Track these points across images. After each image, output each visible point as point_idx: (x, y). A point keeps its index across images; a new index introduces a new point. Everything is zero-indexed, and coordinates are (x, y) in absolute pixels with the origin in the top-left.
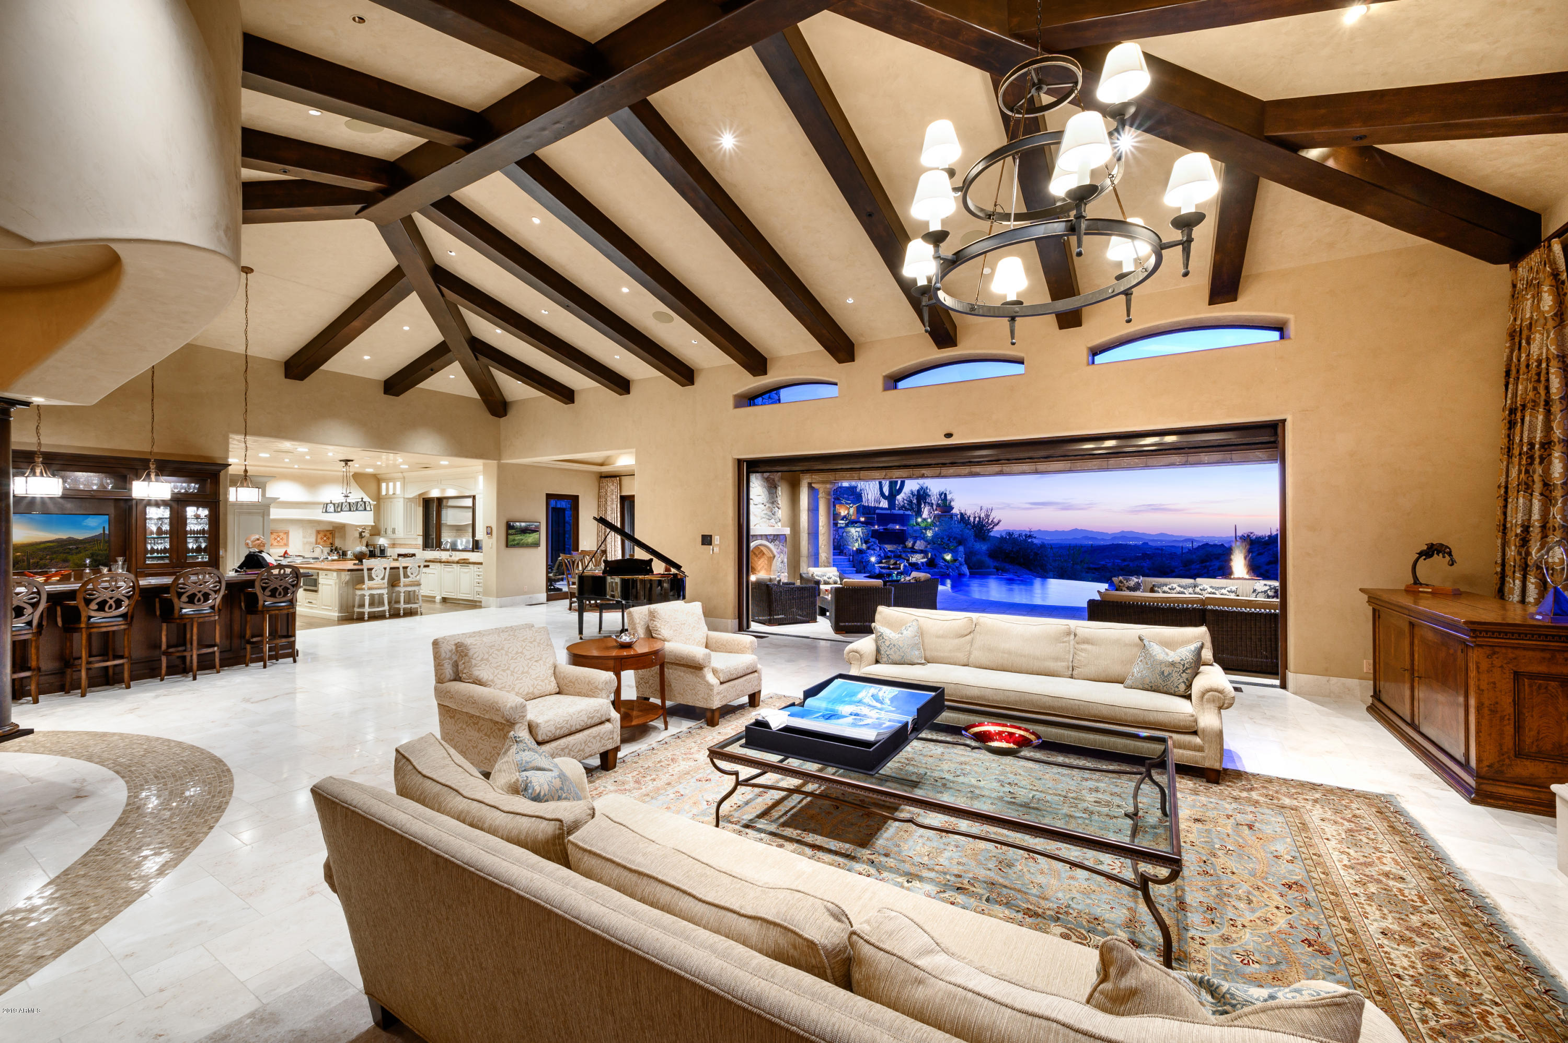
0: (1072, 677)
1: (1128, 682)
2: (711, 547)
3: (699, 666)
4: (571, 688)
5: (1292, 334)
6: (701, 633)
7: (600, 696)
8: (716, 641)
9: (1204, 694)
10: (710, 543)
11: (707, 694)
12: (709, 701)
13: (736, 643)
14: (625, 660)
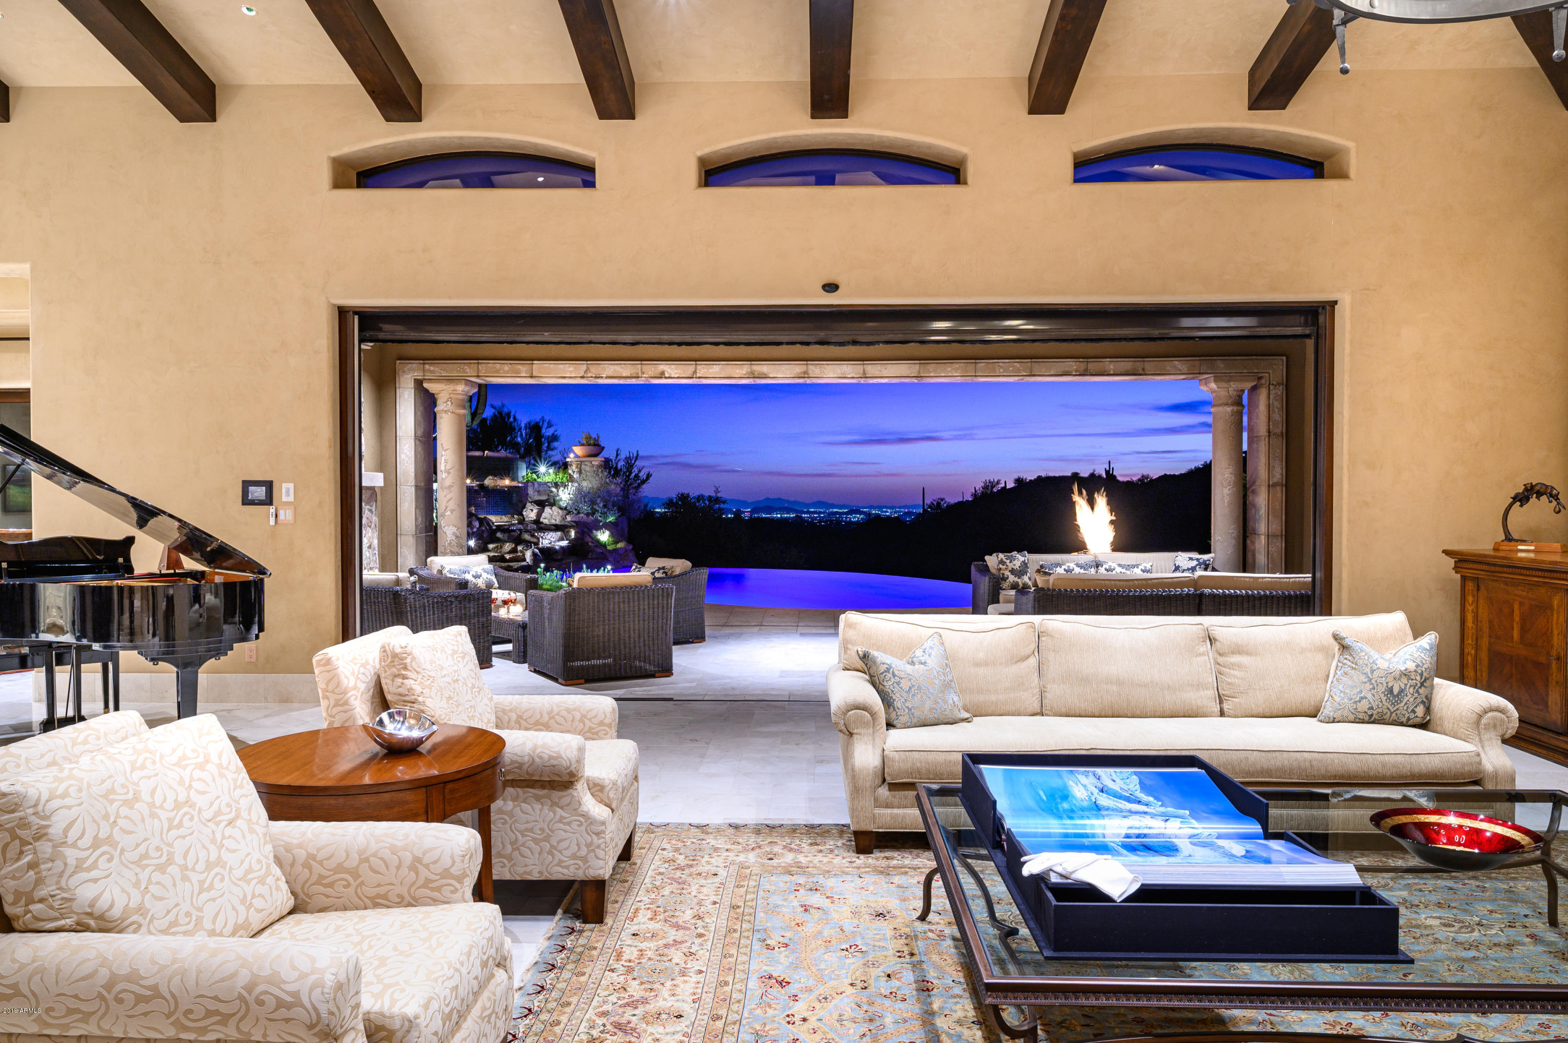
0: (1222, 714)
1: (1327, 711)
2: (272, 510)
3: (566, 778)
4: (329, 891)
5: (1353, 173)
6: (486, 701)
7: (458, 895)
8: (519, 717)
9: (1480, 717)
10: (269, 500)
11: (588, 846)
12: (593, 862)
13: (578, 716)
14: (450, 786)
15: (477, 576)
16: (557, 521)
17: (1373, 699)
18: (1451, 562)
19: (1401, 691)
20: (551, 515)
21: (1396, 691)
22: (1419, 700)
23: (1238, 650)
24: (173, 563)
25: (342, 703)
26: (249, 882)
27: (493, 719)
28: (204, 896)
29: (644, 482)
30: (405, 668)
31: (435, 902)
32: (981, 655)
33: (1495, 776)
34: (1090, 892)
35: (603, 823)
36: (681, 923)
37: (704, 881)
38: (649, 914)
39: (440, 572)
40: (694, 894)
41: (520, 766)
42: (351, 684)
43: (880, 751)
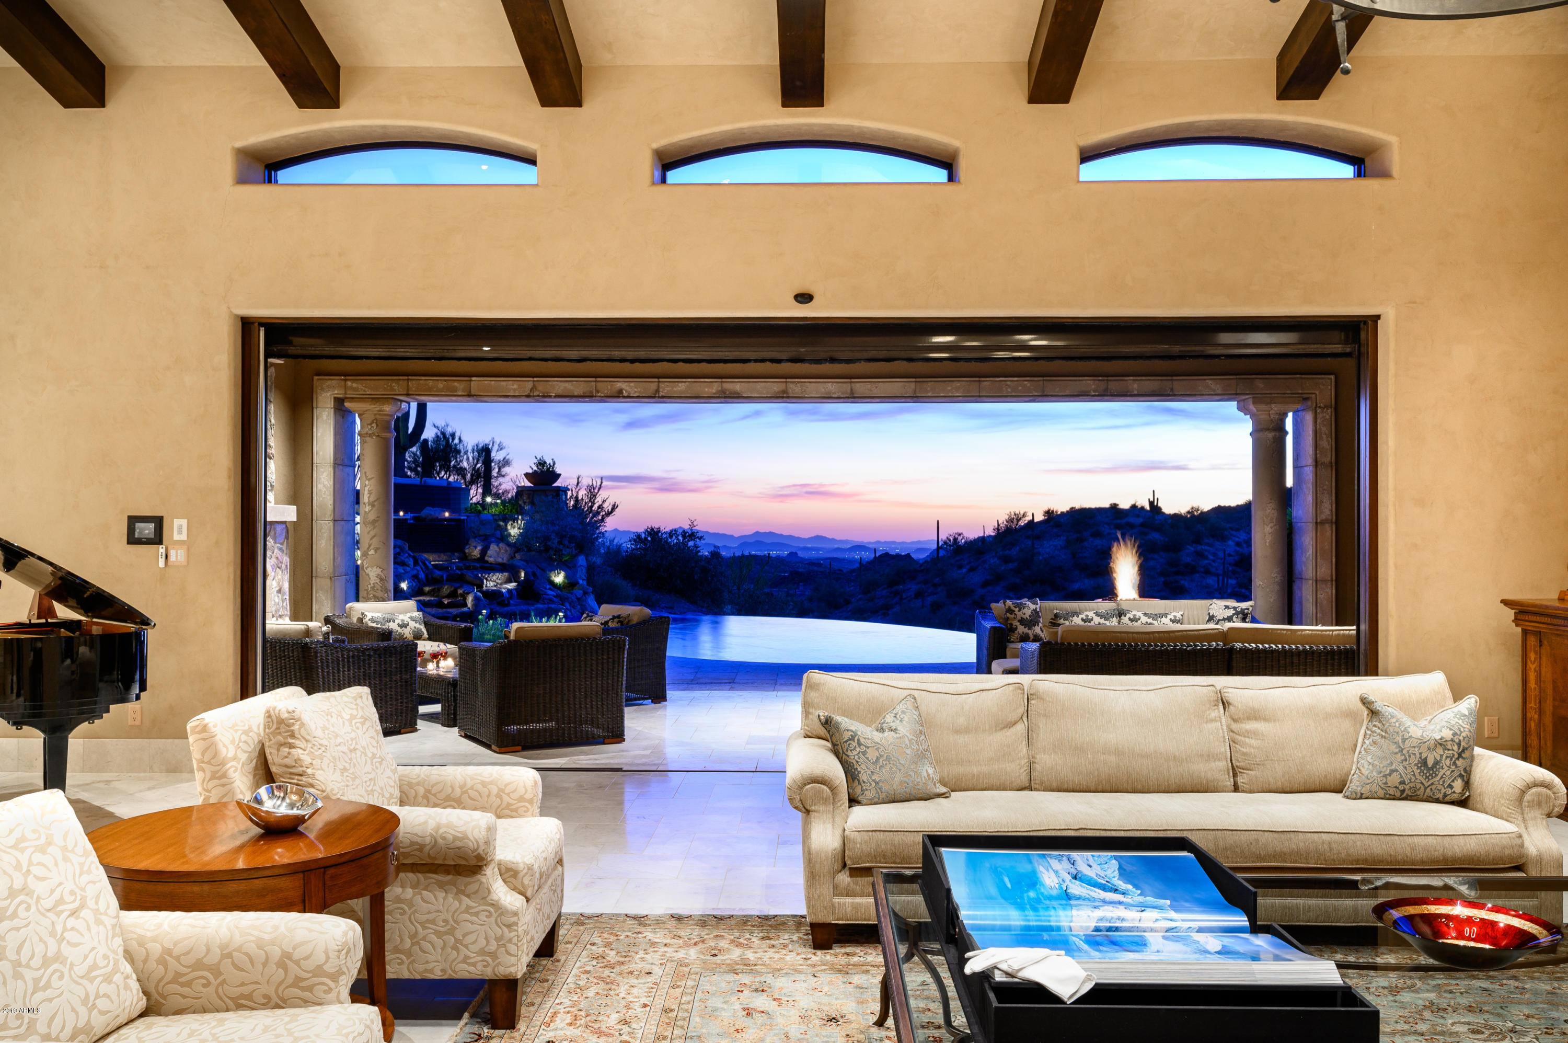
0: (1236, 789)
1: (1354, 785)
2: (162, 549)
3: (473, 862)
4: (186, 990)
5: (1395, 170)
6: (389, 773)
7: (332, 995)
8: (428, 791)
9: (1523, 792)
10: (158, 539)
11: (498, 939)
12: (503, 958)
13: (495, 790)
14: (331, 871)
15: (403, 625)
16: (503, 558)
17: (1407, 772)
18: (1510, 613)
19: (1437, 763)
20: (495, 553)
21: (1430, 763)
22: (1456, 774)
23: (1255, 715)
24: (45, 611)
25: (219, 776)
26: (92, 980)
27: (397, 793)
28: (39, 996)
29: (609, 514)
30: (293, 736)
31: (306, 1003)
32: (962, 721)
33: (1540, 860)
34: (1037, 992)
35: (516, 914)
36: (604, 1029)
37: (636, 981)
38: (569, 1018)
39: (360, 620)
40: (622, 995)
41: (421, 847)
42: (230, 755)
43: (839, 832)
